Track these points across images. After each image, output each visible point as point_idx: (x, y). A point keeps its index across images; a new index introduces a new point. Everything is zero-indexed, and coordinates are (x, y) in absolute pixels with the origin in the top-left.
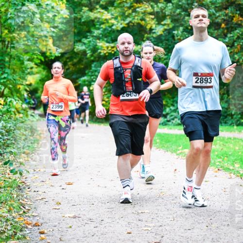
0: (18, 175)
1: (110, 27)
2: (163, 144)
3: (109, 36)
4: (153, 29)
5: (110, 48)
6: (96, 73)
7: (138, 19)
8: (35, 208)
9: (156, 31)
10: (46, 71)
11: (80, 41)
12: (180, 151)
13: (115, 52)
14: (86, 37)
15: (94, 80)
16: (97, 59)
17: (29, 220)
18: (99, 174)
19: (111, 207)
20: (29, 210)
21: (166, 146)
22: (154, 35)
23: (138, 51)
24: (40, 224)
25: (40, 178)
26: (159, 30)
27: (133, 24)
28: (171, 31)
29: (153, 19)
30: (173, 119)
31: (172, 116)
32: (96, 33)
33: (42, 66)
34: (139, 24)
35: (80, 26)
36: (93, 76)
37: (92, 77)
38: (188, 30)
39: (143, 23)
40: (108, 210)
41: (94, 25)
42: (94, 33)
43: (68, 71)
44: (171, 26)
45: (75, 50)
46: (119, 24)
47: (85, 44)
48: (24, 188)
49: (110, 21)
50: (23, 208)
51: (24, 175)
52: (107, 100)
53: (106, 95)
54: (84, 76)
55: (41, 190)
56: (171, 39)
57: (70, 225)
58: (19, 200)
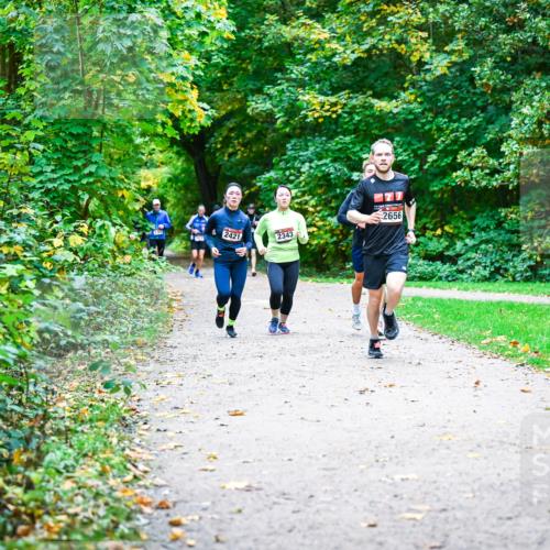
0: (121, 394)
1: (328, 58)
2: (450, 323)
3: (326, 80)
4: (426, 63)
5: (327, 107)
6: (297, 164)
7: (390, 40)
8: (160, 468)
9: (432, 67)
10: (182, 159)
11: (259, 91)
12: (488, 340)
13: (339, 116)
14: (274, 83)
15: (292, 178)
16: (298, 131)
17: (148, 495)
18: (303, 391)
19: (329, 466)
20: (146, 472)
21: (455, 329)
22: (428, 77)
23: (391, 112)
24: (171, 505)
25: (171, 399)
26: (440, 65)
27: (381, 51)
28: (466, 67)
29: (425, 40)
30: (472, 267)
31: (469, 259)
32: (296, 71)
33: (175, 149)
34: (393, 50)
35: (258, 58)
36: (289, 169)
37: (287, 173)
38: (506, 65)
39: (402, 48)
40: (323, 473)
41: (292, 55)
42: (292, 72)
43: (233, 160)
44: (466, 56)
45: (249, 110)
46: (348, 52)
47: (270, 97)
48: (135, 423)
49: (327, 46)
50: (133, 468)
51: (133, 394)
52: (320, 223)
53: (319, 212)
54: (268, 171)
55: (173, 428)
56: (467, 84)
57: (238, 507)
58: (123, 450)
